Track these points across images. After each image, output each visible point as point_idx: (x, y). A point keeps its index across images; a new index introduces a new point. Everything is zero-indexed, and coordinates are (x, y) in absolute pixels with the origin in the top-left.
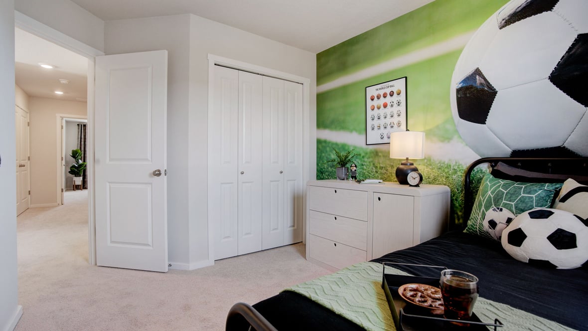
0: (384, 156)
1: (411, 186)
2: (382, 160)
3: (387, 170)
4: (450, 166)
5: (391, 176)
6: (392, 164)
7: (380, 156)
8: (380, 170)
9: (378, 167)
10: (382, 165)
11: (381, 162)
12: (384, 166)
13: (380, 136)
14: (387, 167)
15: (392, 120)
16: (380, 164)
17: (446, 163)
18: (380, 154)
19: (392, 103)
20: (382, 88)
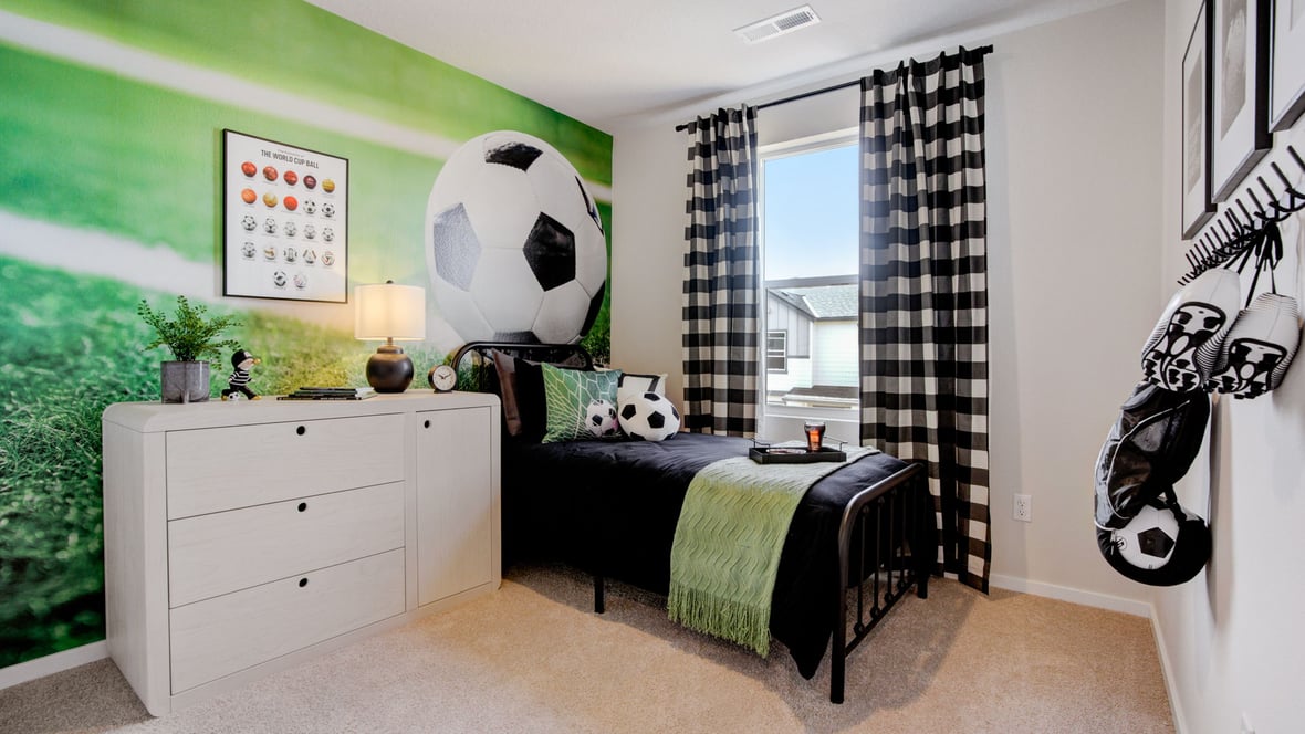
0: (282, 331)
1: (437, 391)
2: (274, 340)
3: (291, 366)
4: (424, 354)
5: (303, 380)
6: (306, 350)
7: (270, 330)
8: (270, 367)
9: (264, 359)
10: (274, 354)
11: (271, 346)
12: (283, 355)
13: (273, 279)
14: (292, 357)
15: (310, 245)
16: (268, 350)
17: (418, 349)
18: (269, 325)
19: (310, 205)
20: (284, 158)
